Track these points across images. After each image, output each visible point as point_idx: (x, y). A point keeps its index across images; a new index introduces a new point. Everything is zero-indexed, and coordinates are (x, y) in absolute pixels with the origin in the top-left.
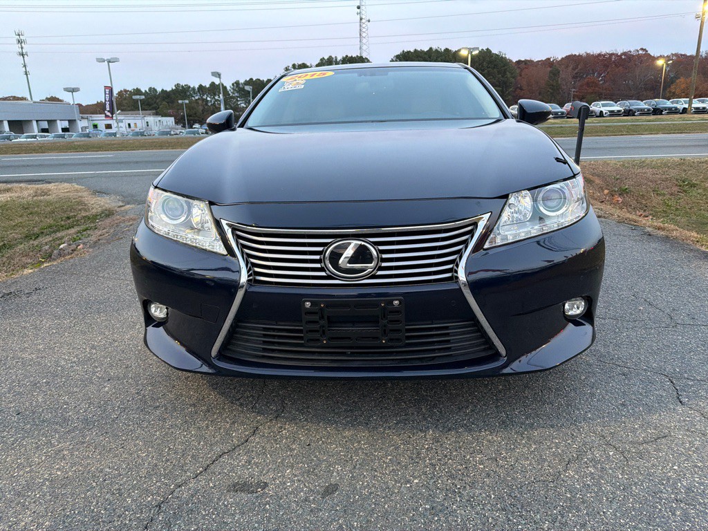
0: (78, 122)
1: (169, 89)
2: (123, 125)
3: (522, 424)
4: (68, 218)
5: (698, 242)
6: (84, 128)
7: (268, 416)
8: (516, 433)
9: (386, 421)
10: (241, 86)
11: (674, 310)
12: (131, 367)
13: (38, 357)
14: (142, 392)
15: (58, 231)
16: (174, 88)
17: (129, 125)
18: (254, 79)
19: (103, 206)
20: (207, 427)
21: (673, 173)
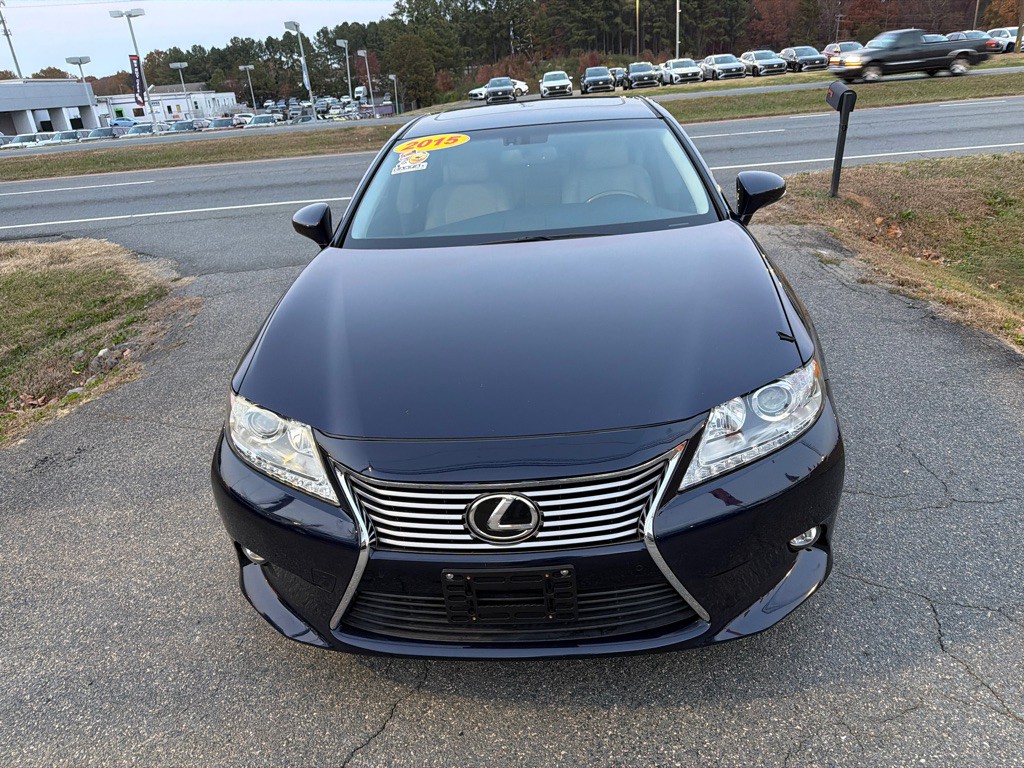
0: (93, 108)
1: (222, 47)
2: (161, 109)
3: (732, 691)
4: (104, 302)
5: (1001, 328)
6: (103, 118)
7: (408, 685)
8: (724, 707)
9: (559, 693)
10: (330, 36)
11: (952, 473)
12: (224, 598)
13: (101, 582)
14: (244, 645)
15: (92, 323)
16: (230, 44)
17: (169, 108)
18: (350, 24)
19: (151, 279)
20: (332, 705)
21: (981, 183)
